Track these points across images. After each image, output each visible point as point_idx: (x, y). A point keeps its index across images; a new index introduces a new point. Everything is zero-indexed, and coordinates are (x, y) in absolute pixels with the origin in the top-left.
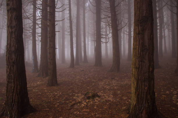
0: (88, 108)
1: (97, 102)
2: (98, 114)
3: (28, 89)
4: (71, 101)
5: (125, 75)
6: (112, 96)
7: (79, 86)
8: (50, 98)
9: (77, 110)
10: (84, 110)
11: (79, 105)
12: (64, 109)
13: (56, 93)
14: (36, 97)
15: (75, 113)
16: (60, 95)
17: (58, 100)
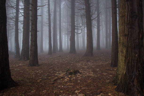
0: (71, 83)
1: (80, 78)
2: (83, 87)
3: (11, 68)
4: (53, 77)
5: (98, 58)
6: (92, 73)
7: (59, 66)
8: (32, 75)
9: (60, 84)
10: (68, 84)
11: (62, 80)
12: (47, 84)
13: (38, 72)
14: (18, 74)
15: (59, 86)
16: (42, 73)
17: (41, 77)
